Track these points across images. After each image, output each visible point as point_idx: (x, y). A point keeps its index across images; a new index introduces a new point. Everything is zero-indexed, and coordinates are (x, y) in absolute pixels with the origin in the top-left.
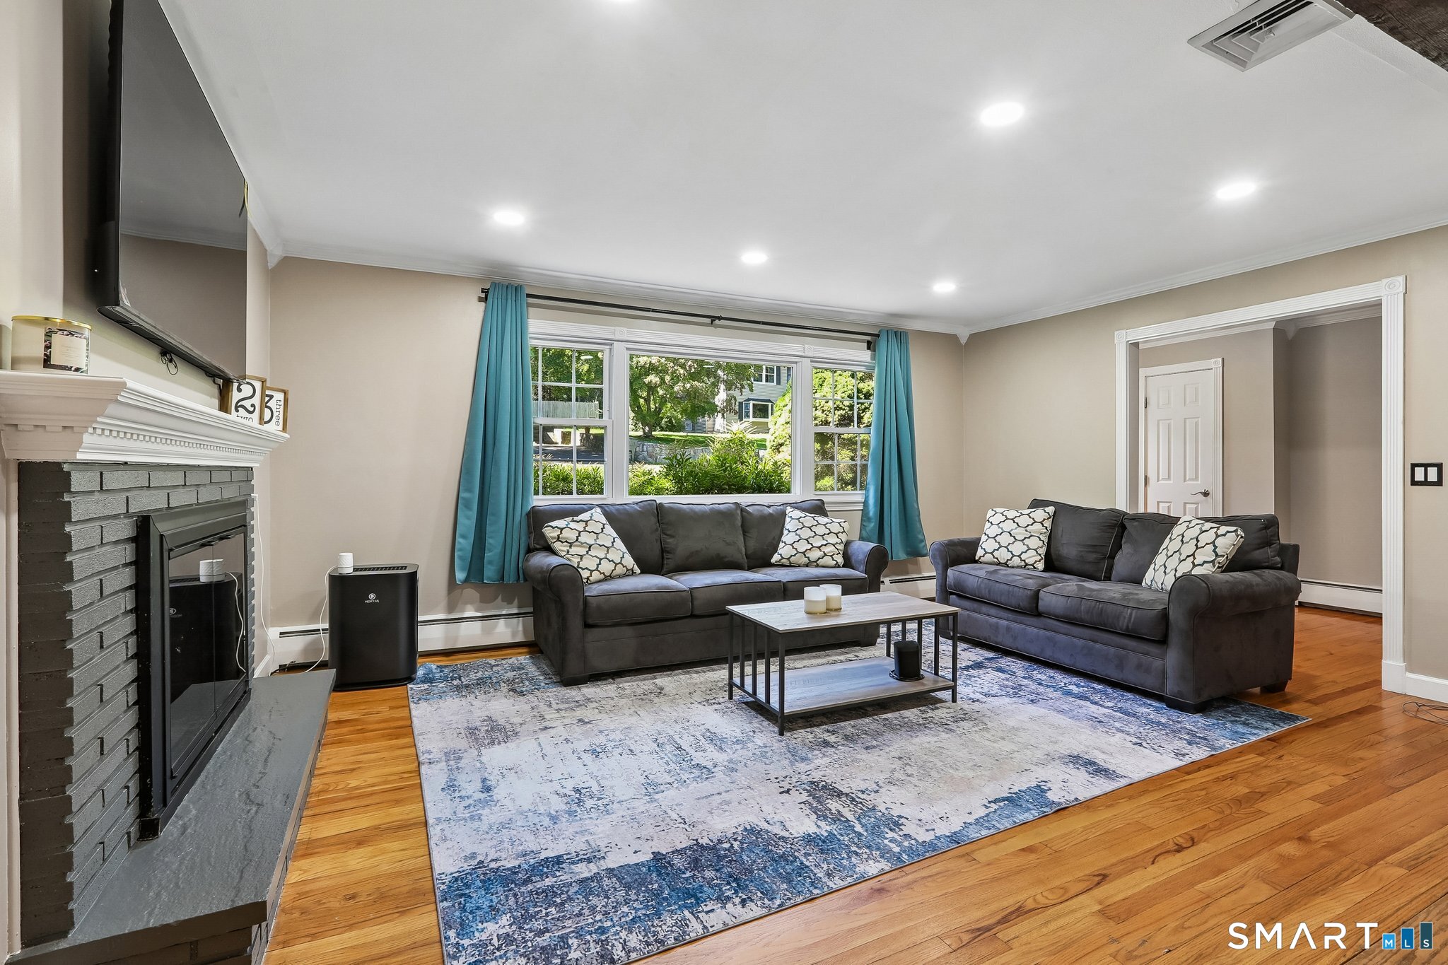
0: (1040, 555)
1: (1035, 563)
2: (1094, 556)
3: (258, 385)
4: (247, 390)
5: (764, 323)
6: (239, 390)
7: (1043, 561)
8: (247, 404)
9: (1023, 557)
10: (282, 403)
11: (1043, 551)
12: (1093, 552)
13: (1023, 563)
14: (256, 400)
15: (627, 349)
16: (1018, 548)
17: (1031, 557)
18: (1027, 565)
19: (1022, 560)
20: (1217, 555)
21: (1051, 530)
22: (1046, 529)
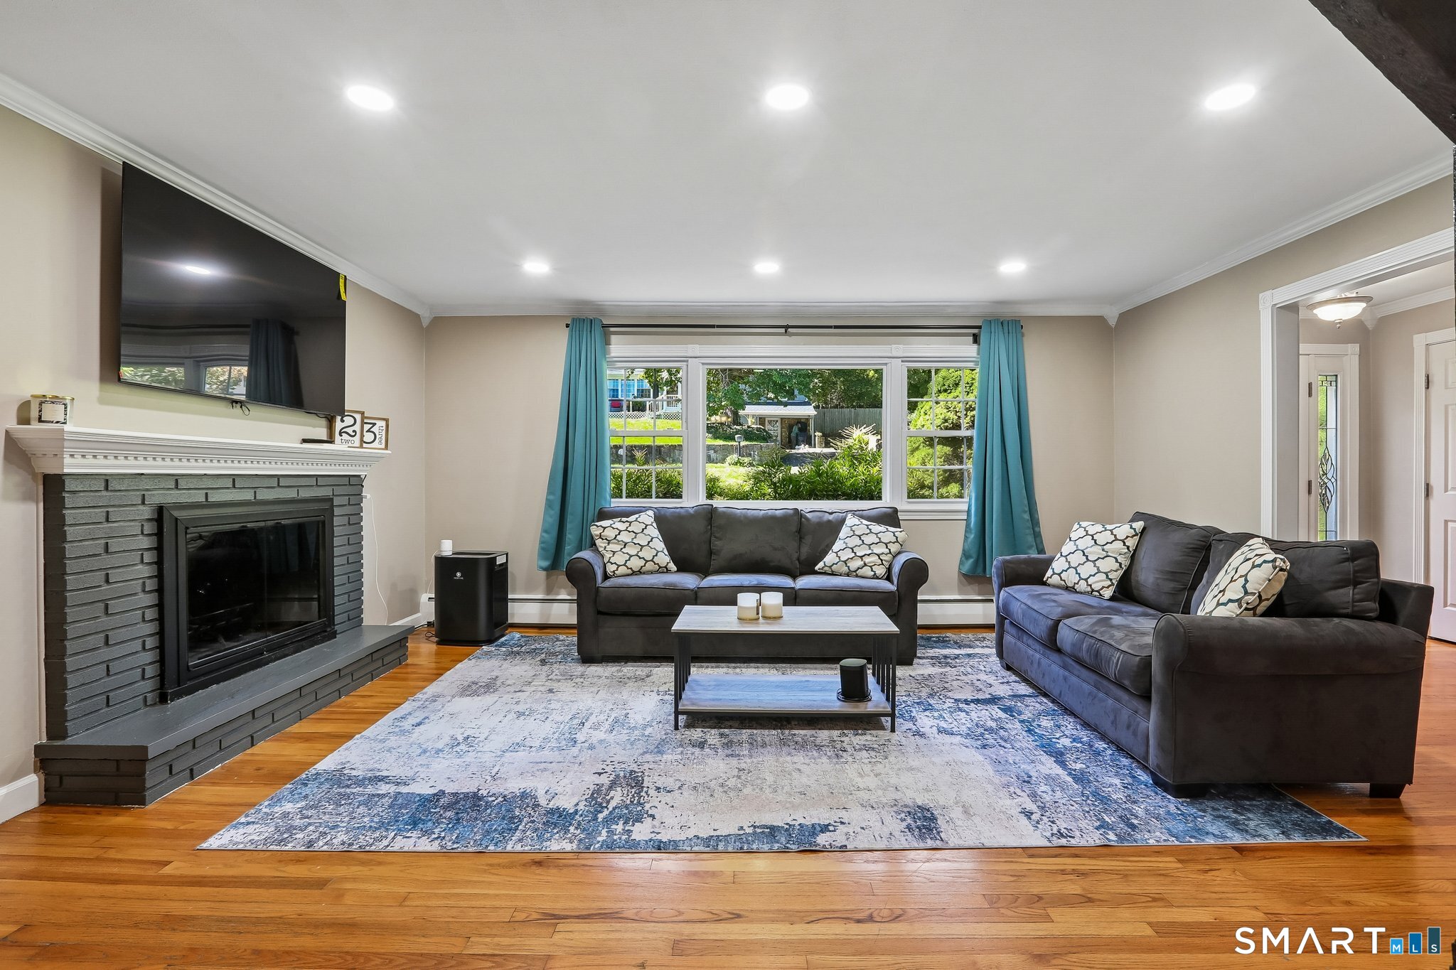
0: (1111, 580)
1: (1101, 589)
2: (1172, 585)
3: (358, 417)
4: (349, 421)
5: (836, 327)
6: (342, 421)
7: (1112, 589)
8: (350, 430)
9: (1090, 581)
10: (384, 428)
11: (1116, 576)
12: (1171, 580)
13: (1089, 589)
14: (357, 427)
15: (703, 364)
16: (1087, 569)
17: (1098, 582)
18: (1093, 591)
19: (1088, 585)
20: (1246, 593)
21: (1135, 551)
22: (1128, 548)
